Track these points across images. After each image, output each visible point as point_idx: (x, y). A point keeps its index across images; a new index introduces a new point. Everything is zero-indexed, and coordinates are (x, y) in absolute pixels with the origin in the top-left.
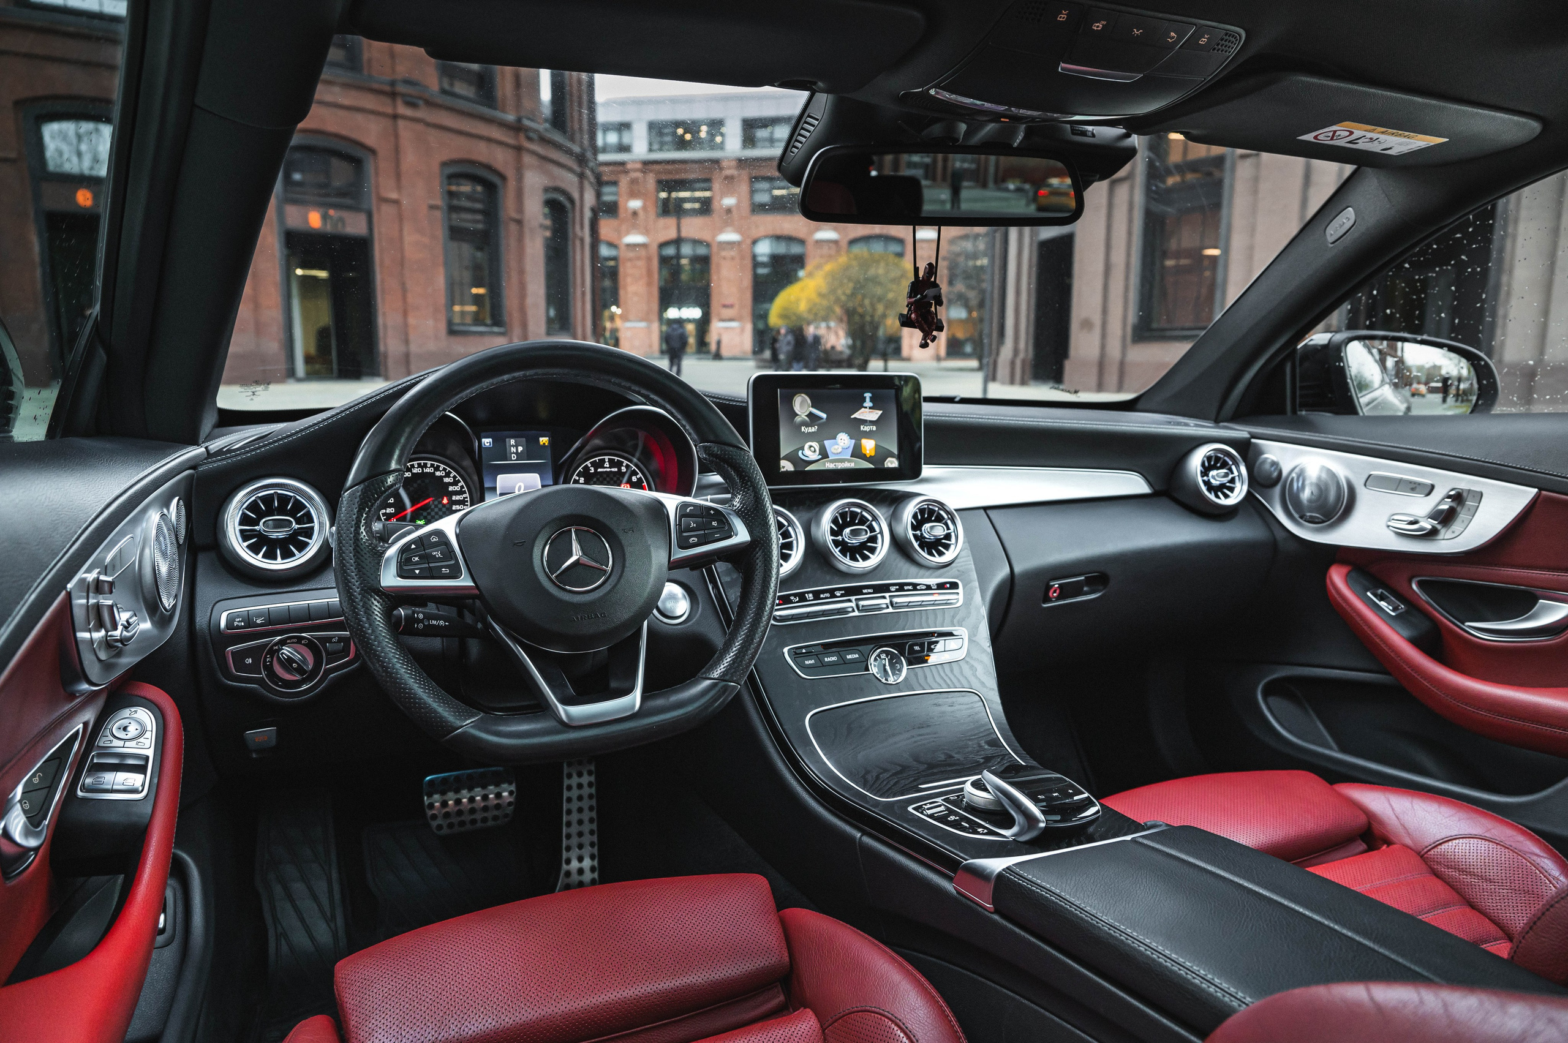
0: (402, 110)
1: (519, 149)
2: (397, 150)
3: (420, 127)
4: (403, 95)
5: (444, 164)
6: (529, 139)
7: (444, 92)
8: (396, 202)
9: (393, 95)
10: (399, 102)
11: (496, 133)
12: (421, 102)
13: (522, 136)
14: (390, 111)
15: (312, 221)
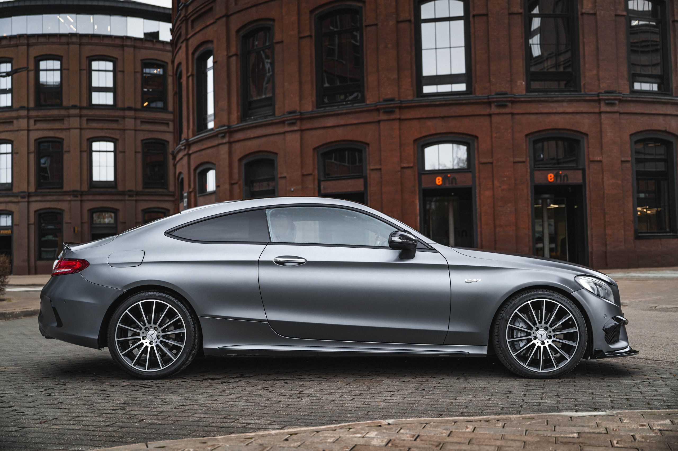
0: (604, 108)
2: (601, 132)
3: (617, 116)
4: (605, 100)
5: (632, 135)
7: (633, 92)
8: (600, 161)
9: (599, 101)
11: (670, 110)
12: (617, 102)
14: (597, 110)
15: (549, 178)
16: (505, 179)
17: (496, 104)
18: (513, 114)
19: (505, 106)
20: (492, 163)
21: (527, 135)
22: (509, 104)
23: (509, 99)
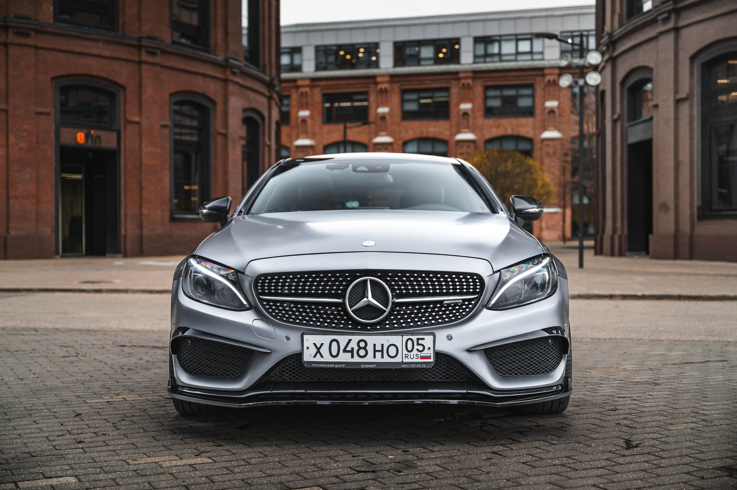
0: (145, 57)
1: (226, 81)
2: (140, 86)
3: (157, 69)
4: (147, 47)
5: (172, 95)
6: (234, 73)
7: (174, 42)
8: (138, 123)
9: (139, 47)
10: (143, 52)
11: (209, 70)
12: (158, 52)
13: (228, 72)
14: (136, 58)
15: (79, 139)
16: (24, 134)
17: (15, 30)
18: (36, 48)
19: (26, 35)
20: (6, 111)
21: (53, 79)
22: (33, 34)
23: (33, 27)
